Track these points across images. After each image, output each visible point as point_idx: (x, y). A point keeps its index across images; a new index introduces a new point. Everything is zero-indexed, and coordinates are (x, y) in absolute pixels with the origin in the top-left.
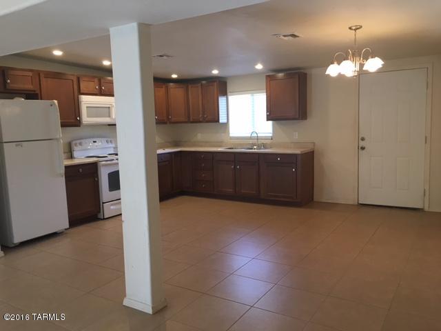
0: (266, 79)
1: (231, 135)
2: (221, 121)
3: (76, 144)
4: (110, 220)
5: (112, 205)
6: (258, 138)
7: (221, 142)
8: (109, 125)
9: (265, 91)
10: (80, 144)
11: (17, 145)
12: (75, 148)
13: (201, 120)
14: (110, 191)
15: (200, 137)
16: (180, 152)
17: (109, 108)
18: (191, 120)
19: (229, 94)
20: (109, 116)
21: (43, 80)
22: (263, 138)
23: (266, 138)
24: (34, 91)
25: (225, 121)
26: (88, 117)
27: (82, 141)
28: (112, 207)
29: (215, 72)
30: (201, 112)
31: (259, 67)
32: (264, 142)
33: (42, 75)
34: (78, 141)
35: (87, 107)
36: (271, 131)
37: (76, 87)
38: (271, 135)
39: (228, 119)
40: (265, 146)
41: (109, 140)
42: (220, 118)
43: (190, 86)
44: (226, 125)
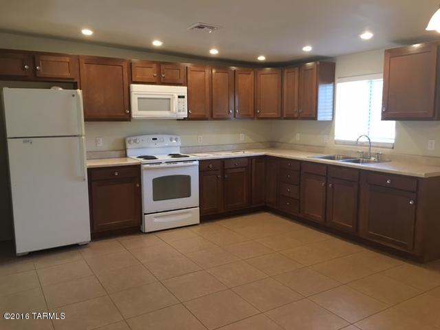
0: (385, 56)
1: (336, 138)
2: (320, 118)
3: (130, 141)
4: (150, 235)
5: (156, 217)
6: (370, 144)
7: (324, 147)
8: (178, 120)
9: (382, 75)
10: (135, 141)
11: (24, 142)
12: (128, 146)
13: (296, 115)
14: (154, 200)
15: (298, 138)
16: (265, 156)
17: (169, 99)
18: (285, 116)
19: (337, 80)
20: (169, 110)
21: (84, 66)
22: (378, 145)
23: (384, 146)
24: (73, 79)
25: (329, 118)
26: (139, 110)
27: (138, 137)
28: (156, 220)
29: (307, 49)
30: (296, 105)
31: (367, 36)
32: (380, 151)
33: (82, 61)
34: (134, 138)
35: (138, 98)
36: (393, 136)
37: (126, 74)
38: (393, 141)
39: (333, 115)
40: (380, 158)
41: (174, 137)
42: (319, 114)
43: (286, 71)
44: (329, 124)
